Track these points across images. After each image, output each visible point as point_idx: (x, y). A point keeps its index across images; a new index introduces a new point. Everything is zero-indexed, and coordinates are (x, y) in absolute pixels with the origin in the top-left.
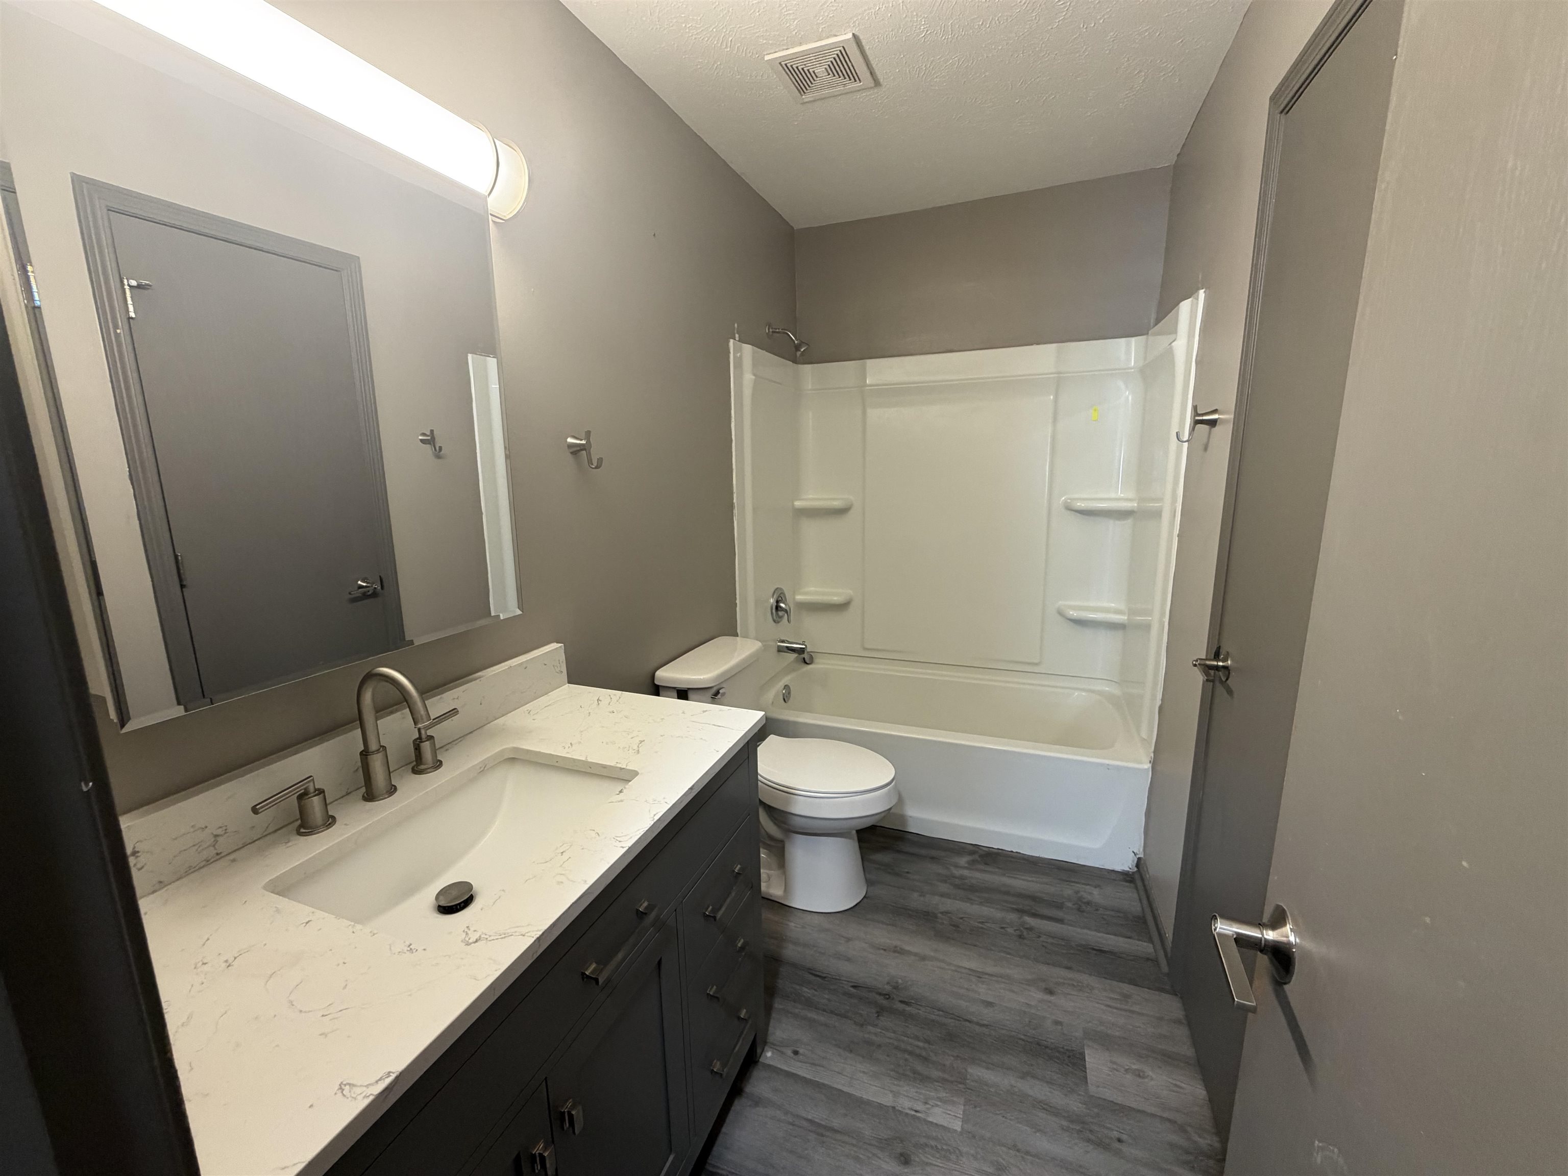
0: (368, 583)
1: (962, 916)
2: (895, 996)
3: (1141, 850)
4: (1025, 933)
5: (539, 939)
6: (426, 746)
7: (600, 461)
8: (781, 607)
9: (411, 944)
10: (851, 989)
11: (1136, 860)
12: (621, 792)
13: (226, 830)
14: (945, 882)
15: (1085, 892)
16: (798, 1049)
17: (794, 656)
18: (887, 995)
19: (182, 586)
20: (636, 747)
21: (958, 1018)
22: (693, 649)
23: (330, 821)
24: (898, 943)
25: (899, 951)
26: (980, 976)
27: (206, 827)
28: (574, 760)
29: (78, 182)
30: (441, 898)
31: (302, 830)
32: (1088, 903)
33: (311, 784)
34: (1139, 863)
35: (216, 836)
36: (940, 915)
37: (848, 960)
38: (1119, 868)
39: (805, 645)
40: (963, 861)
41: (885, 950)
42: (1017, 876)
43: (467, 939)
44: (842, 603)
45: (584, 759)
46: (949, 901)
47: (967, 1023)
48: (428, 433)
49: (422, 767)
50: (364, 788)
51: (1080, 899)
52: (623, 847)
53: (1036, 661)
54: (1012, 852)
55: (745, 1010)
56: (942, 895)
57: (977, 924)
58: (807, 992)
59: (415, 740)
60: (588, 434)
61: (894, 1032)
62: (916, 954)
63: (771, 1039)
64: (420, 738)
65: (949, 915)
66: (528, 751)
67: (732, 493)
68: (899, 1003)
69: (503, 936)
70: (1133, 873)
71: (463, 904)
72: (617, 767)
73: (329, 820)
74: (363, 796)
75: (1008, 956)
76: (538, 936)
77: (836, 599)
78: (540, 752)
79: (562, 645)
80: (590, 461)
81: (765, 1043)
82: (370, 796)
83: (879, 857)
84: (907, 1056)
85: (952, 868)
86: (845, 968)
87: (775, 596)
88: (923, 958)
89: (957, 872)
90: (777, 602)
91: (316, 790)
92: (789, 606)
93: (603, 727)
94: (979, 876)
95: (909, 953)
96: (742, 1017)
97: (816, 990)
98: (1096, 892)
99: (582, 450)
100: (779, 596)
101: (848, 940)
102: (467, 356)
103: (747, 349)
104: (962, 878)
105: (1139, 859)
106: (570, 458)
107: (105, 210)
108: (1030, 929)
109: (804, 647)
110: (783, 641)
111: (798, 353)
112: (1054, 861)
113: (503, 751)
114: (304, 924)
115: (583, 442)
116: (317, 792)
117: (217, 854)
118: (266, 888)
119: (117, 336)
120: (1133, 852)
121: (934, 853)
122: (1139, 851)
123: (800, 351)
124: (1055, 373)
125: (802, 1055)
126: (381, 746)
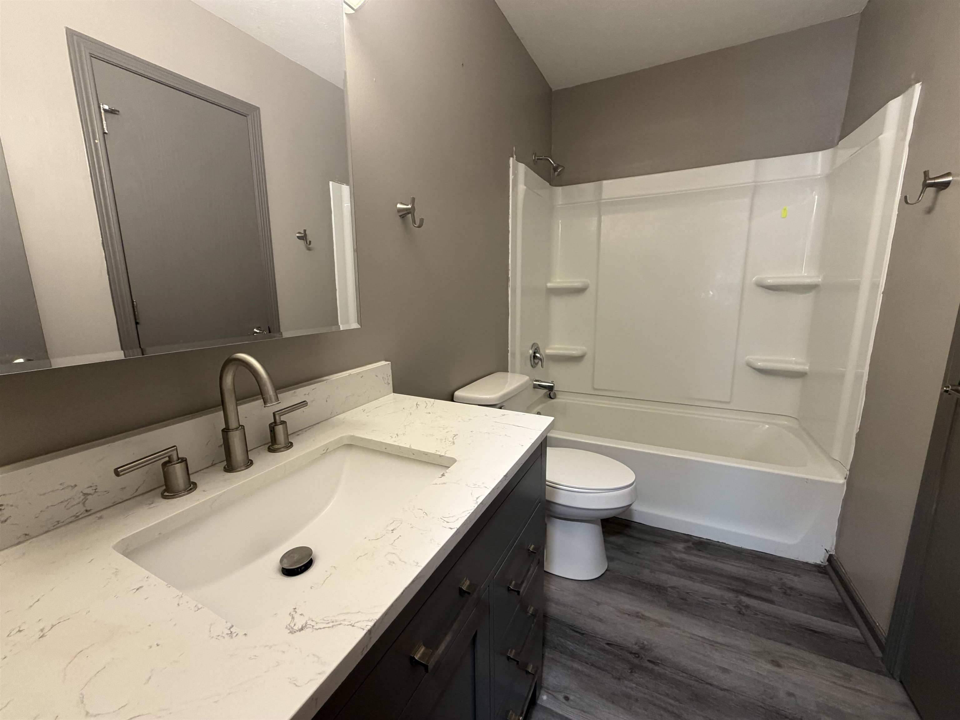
0: (260, 330)
1: (688, 591)
2: (643, 656)
3: (833, 548)
4: (744, 611)
5: (370, 632)
6: (280, 429)
7: (422, 220)
8: (536, 356)
9: (232, 626)
10: (607, 646)
11: (828, 555)
12: (443, 475)
13: (96, 489)
14: (669, 562)
15: (787, 579)
16: (568, 695)
17: (545, 391)
18: (637, 654)
19: (137, 323)
20: (451, 440)
21: (699, 680)
22: (481, 378)
23: (191, 487)
24: (638, 610)
25: (642, 617)
26: (713, 644)
27: (76, 486)
28: (400, 447)
29: (71, 35)
30: (285, 560)
31: (166, 494)
32: (791, 588)
33: (175, 452)
34: (830, 559)
35: (85, 494)
36: (669, 589)
37: (601, 620)
38: (811, 561)
39: (553, 384)
40: (680, 546)
41: (629, 615)
42: (725, 562)
43: (292, 625)
44: (580, 356)
45: (408, 447)
46: (675, 578)
47: (709, 687)
48: (302, 232)
49: (276, 446)
50: (225, 462)
51: (784, 584)
52: (451, 529)
53: (728, 401)
54: (718, 542)
55: (532, 666)
56: (668, 573)
57: (701, 599)
58: (570, 645)
59: (271, 424)
60: (413, 200)
61: (647, 688)
62: (655, 621)
63: (545, 684)
64: (275, 422)
65: (677, 590)
66: (362, 439)
67: (508, 270)
68: (648, 662)
69: (331, 624)
70: (825, 566)
71: (303, 568)
72: (437, 455)
73: (191, 485)
74: (225, 468)
75: (733, 629)
76: (369, 628)
77: (575, 353)
78: (371, 440)
79: (390, 362)
80: (414, 222)
81: (541, 687)
82: (230, 468)
83: (613, 539)
84: (662, 712)
85: (673, 552)
86: (599, 627)
87: (533, 349)
88: (661, 624)
89: (678, 556)
90: (535, 353)
91: (179, 459)
92: (542, 356)
93: (422, 423)
94: (694, 559)
95: (649, 619)
96: (530, 671)
97: (578, 645)
98: (796, 579)
99: (408, 213)
100: (536, 349)
101: (598, 604)
102: (329, 183)
103: (522, 167)
104: (682, 560)
105: (831, 556)
106: (399, 219)
107: (88, 57)
108: (747, 607)
109: (552, 385)
110: (536, 381)
111: (556, 173)
112: (759, 553)
113: (341, 438)
114: (134, 591)
115: (410, 206)
116: (180, 460)
117: (87, 511)
118: (115, 547)
119: (96, 144)
120: (826, 549)
121: (659, 539)
122: (831, 549)
123: (557, 172)
124: (752, 182)
125: (572, 701)
126: (240, 426)
